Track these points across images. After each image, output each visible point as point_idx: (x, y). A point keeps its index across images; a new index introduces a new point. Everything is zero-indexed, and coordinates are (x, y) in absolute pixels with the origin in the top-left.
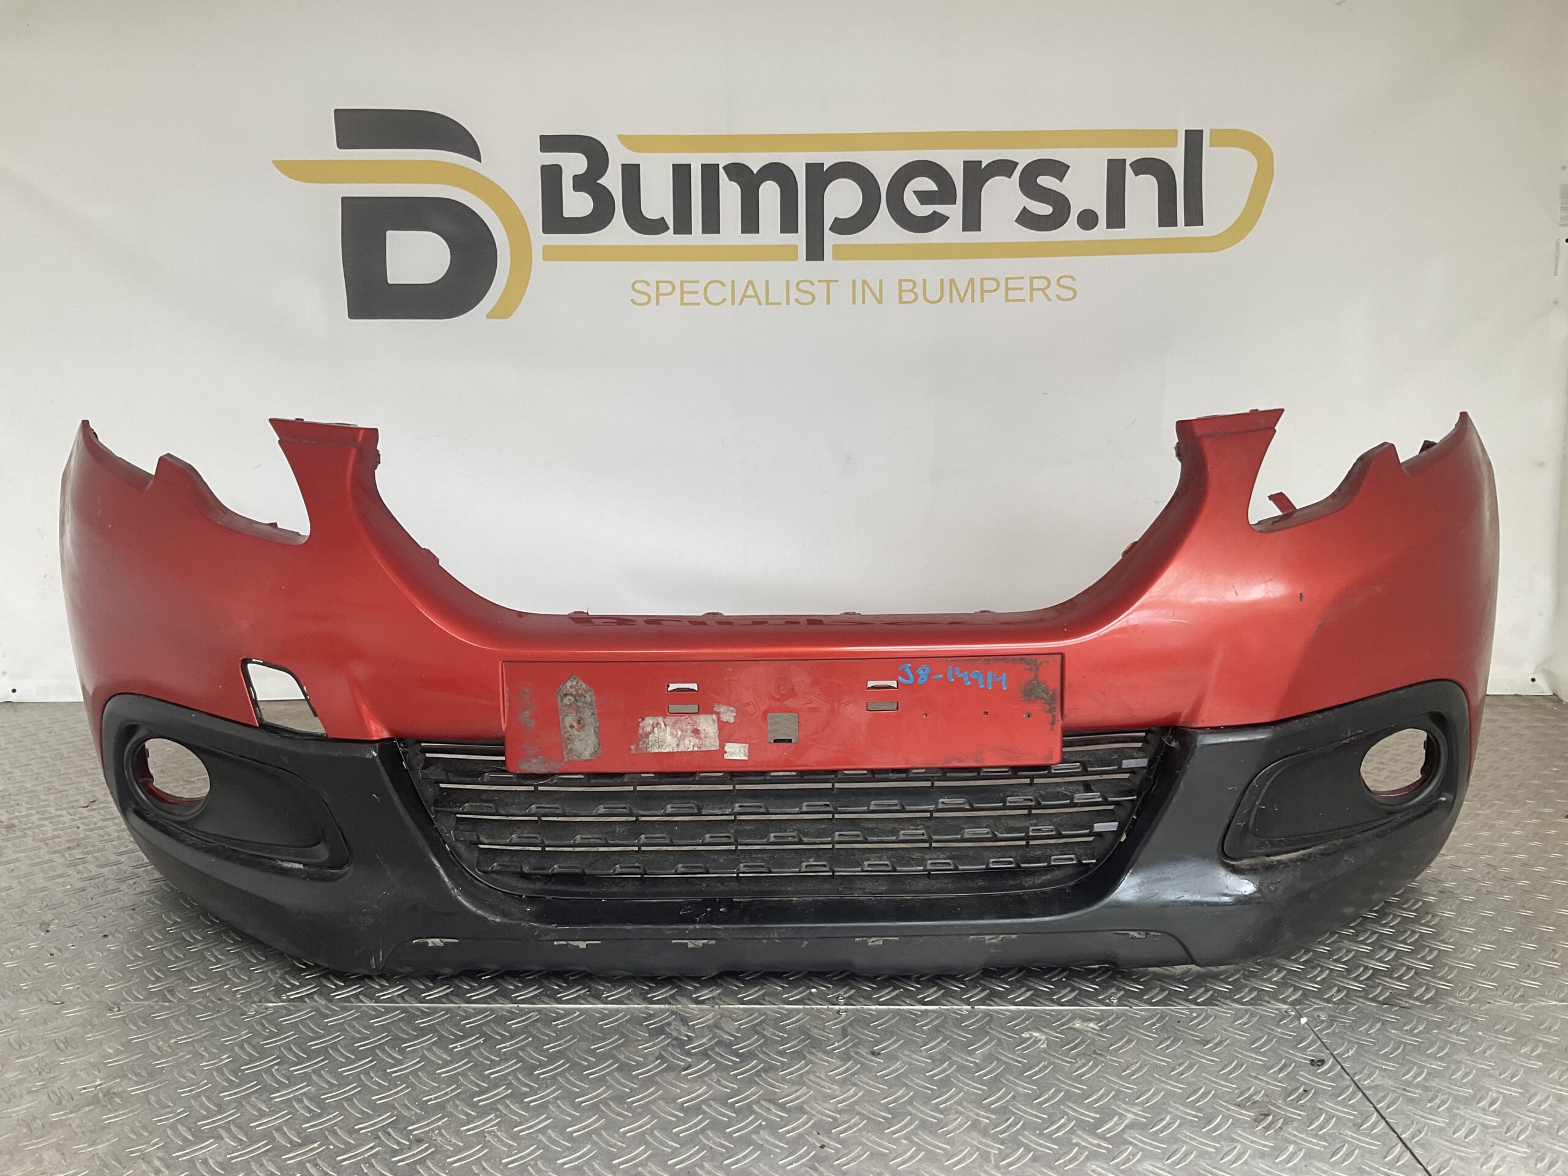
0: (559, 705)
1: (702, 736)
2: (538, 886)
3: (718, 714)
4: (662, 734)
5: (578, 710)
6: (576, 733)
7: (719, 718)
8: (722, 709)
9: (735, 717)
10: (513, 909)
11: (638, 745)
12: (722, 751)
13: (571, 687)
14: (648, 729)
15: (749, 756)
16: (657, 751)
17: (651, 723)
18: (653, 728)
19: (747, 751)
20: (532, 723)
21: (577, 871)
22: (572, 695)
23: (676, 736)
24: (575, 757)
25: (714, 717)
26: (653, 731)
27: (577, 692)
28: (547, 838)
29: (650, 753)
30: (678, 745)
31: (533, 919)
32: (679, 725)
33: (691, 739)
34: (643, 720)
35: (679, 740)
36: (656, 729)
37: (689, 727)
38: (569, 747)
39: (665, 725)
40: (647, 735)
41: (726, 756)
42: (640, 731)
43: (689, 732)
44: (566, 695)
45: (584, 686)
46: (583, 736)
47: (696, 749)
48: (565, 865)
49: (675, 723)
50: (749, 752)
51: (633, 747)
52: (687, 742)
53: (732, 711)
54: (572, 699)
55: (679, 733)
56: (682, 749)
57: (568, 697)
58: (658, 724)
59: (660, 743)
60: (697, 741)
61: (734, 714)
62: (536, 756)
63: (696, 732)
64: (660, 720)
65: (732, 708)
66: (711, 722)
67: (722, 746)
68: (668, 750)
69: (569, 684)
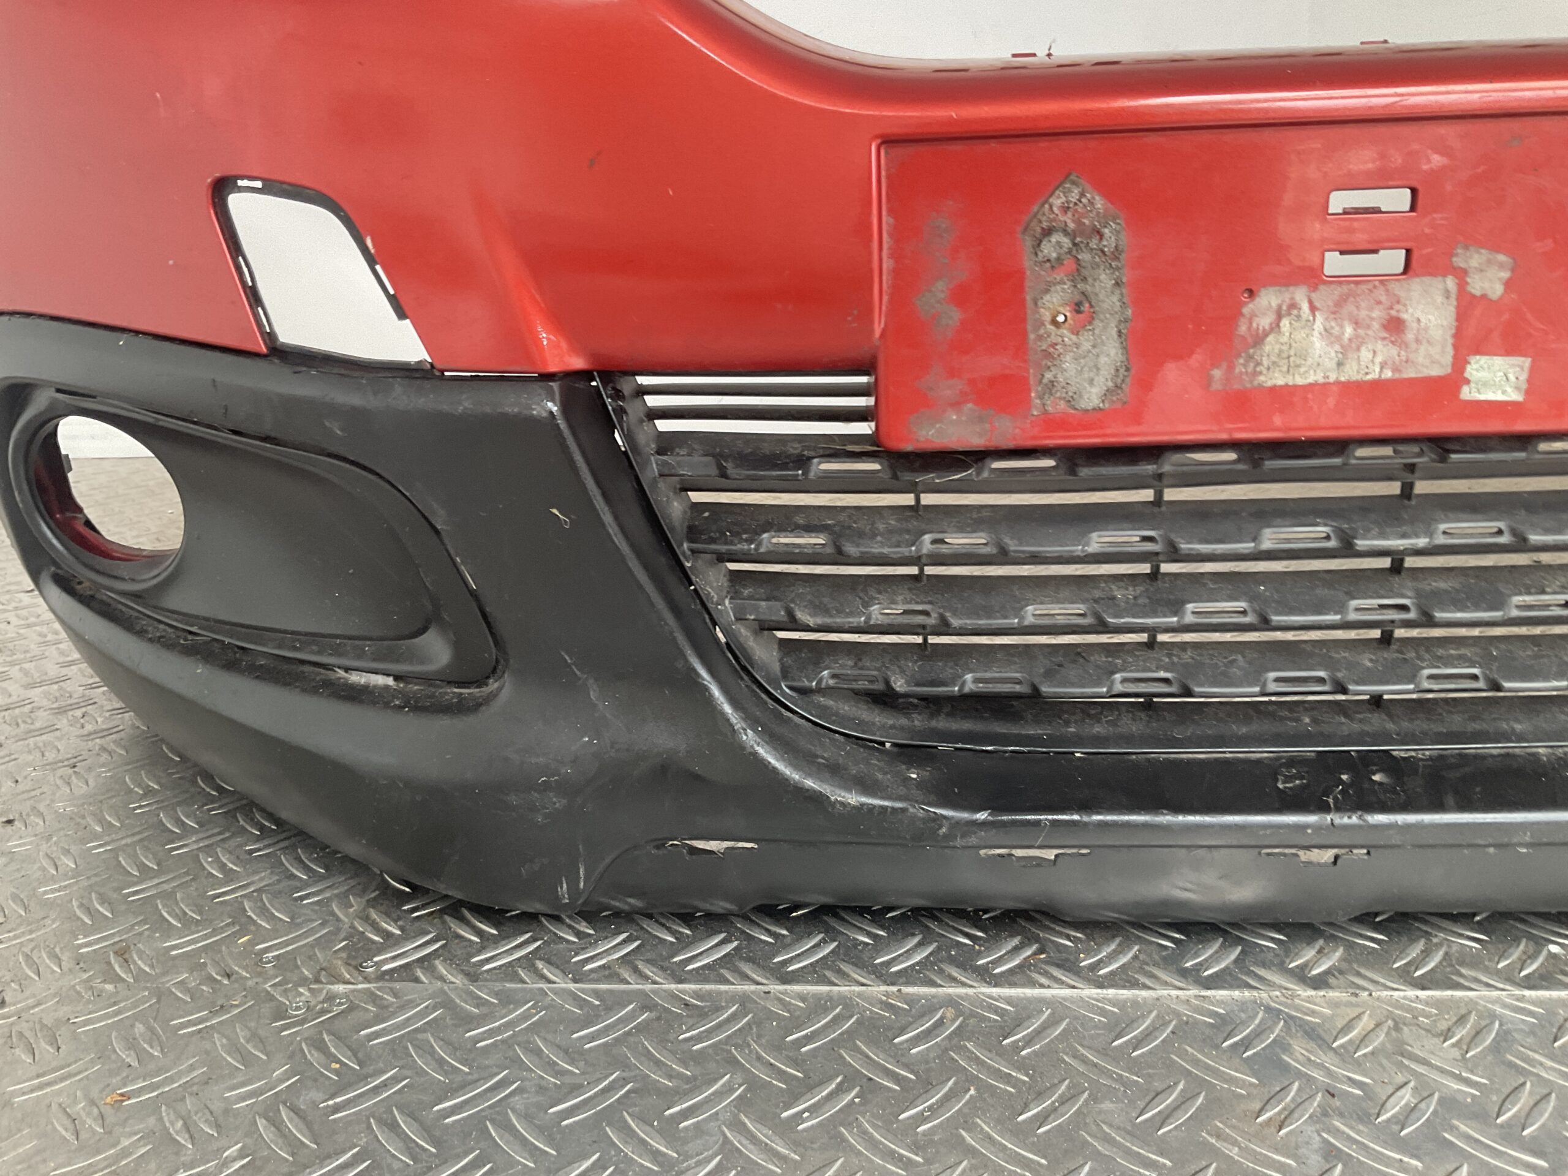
0: (1028, 262)
1: (1410, 336)
2: (918, 721)
3: (1461, 275)
4: (1300, 335)
5: (1078, 275)
6: (1069, 338)
7: (1462, 286)
8: (1472, 259)
9: (1508, 284)
10: (880, 776)
11: (1231, 367)
12: (1457, 378)
13: (1065, 209)
14: (1264, 322)
15: (1528, 392)
16: (1280, 382)
17: (1275, 303)
18: (1279, 316)
19: (1524, 376)
20: (953, 316)
21: (1018, 688)
22: (1065, 232)
23: (1339, 338)
24: (1062, 405)
25: (1451, 282)
26: (1276, 327)
27: (1079, 223)
28: (955, 614)
29: (1261, 388)
30: (1340, 364)
31: (932, 797)
32: (1350, 307)
33: (1379, 345)
34: (1251, 293)
35: (1345, 351)
36: (1285, 323)
37: (1376, 314)
38: (1048, 376)
39: (1313, 309)
40: (1259, 339)
41: (1467, 393)
42: (1243, 329)
43: (1376, 325)
44: (1048, 232)
45: (1100, 203)
46: (1086, 346)
47: (1388, 374)
48: (988, 675)
49: (1340, 303)
50: (1529, 381)
51: (1217, 373)
52: (1365, 354)
53: (1501, 266)
54: (1066, 242)
55: (1349, 330)
56: (1351, 373)
57: (1055, 238)
58: (1293, 306)
59: (1291, 359)
60: (1394, 351)
61: (1506, 275)
62: (956, 405)
63: (1395, 326)
64: (1300, 295)
65: (1502, 258)
66: (1440, 299)
67: (1459, 365)
68: (1311, 379)
69: (1057, 201)
